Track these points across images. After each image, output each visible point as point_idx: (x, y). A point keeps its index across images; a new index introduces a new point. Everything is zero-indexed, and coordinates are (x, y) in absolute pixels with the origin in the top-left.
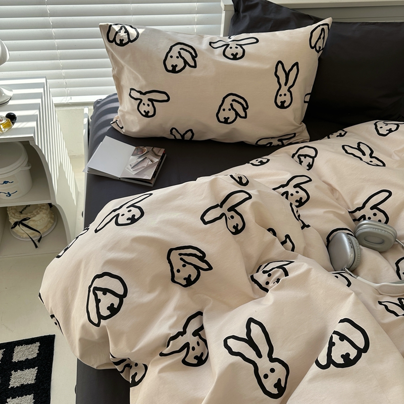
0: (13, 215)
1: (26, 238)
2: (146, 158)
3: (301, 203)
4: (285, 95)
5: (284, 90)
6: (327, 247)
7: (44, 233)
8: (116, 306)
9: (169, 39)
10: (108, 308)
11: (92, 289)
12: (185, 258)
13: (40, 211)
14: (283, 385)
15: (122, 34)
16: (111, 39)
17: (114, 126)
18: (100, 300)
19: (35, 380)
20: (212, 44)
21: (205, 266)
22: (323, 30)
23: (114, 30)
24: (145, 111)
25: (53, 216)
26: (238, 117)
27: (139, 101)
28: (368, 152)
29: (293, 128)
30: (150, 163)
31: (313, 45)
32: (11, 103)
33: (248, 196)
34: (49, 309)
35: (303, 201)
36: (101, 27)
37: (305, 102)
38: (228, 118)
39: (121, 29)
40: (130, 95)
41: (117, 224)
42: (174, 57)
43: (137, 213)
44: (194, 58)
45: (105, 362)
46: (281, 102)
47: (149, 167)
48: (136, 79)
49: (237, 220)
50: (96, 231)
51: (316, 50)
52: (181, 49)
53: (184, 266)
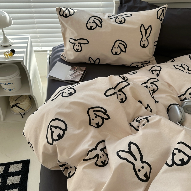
0: (12, 102)
1: (18, 113)
2: (77, 71)
3: (154, 91)
4: (145, 41)
5: (145, 38)
6: (168, 113)
7: (26, 111)
8: (61, 135)
9: (89, 14)
10: (57, 136)
11: (49, 127)
12: (96, 113)
13: (25, 100)
14: (148, 176)
15: (67, 12)
16: (61, 14)
17: (62, 57)
18: (53, 132)
19: (19, 181)
20: (109, 17)
21: (107, 117)
22: (163, 10)
23: (63, 10)
24: (77, 49)
25: (31, 103)
26: (122, 52)
27: (74, 44)
28: (186, 68)
29: (149, 58)
30: (79, 74)
31: (158, 17)
32: (13, 45)
33: (128, 84)
34: (27, 139)
35: (155, 90)
36: (56, 8)
37: (155, 46)
38: (117, 52)
39: (66, 9)
40: (70, 42)
41: (62, 96)
42: (91, 22)
43: (73, 91)
44: (101, 23)
45: (55, 166)
46: (143, 44)
47: (78, 75)
48: (73, 33)
49: (123, 96)
50: (52, 100)
51: (160, 20)
52: (94, 19)
53: (96, 117)
